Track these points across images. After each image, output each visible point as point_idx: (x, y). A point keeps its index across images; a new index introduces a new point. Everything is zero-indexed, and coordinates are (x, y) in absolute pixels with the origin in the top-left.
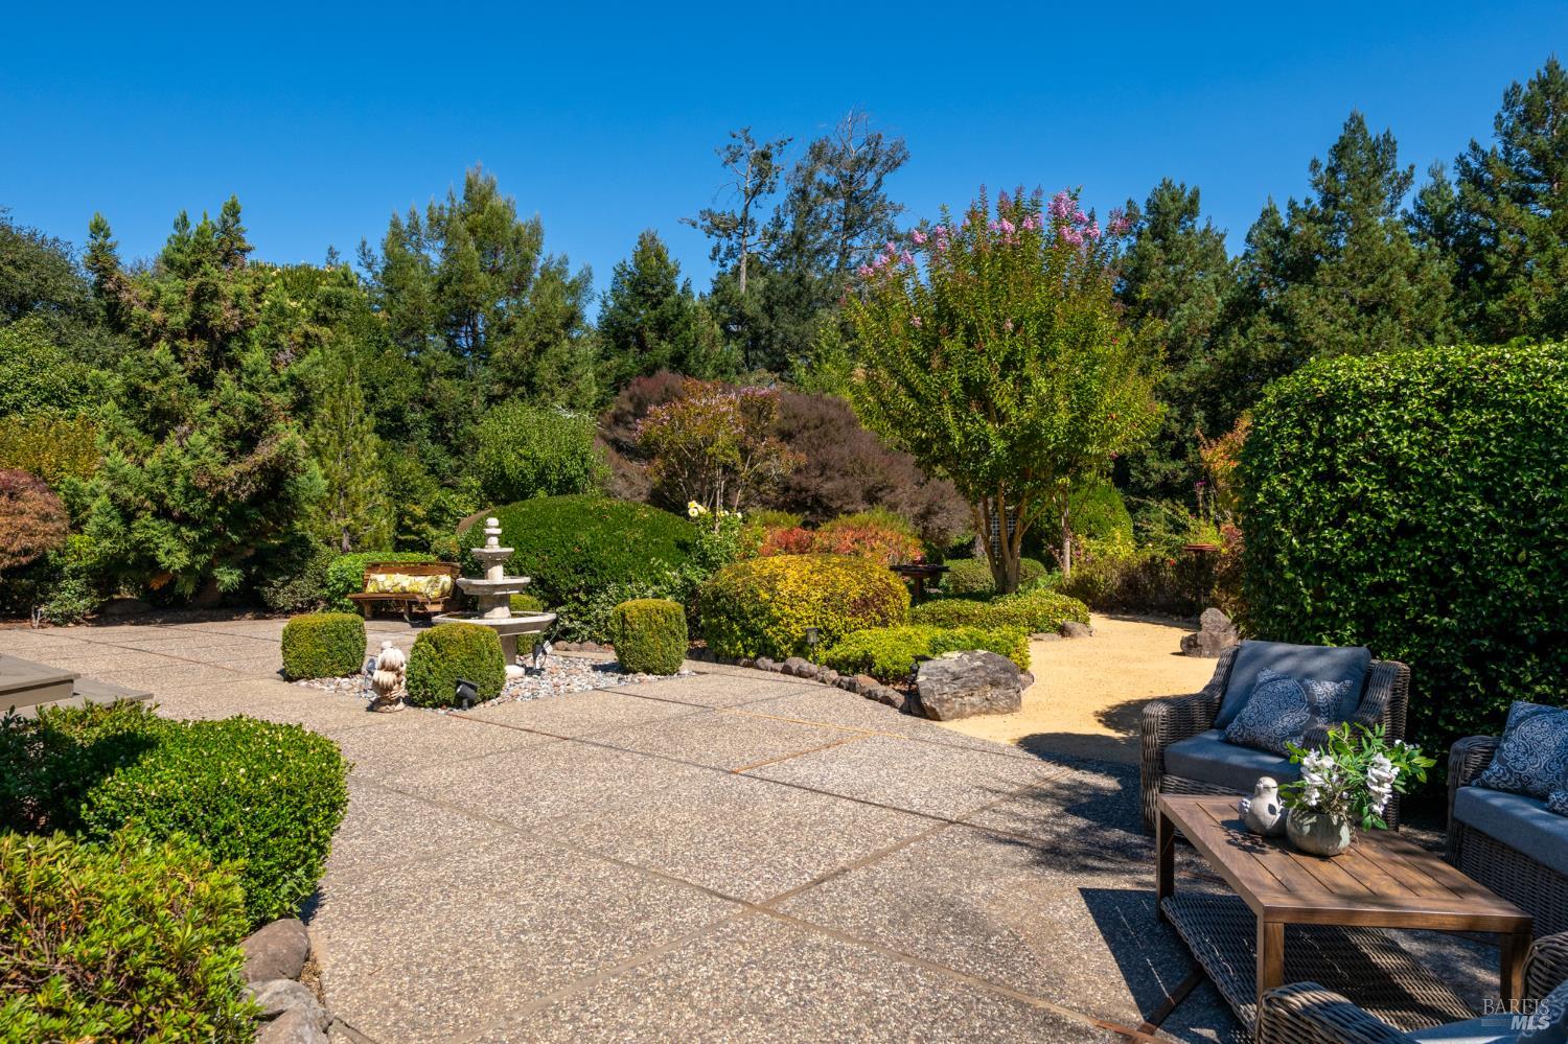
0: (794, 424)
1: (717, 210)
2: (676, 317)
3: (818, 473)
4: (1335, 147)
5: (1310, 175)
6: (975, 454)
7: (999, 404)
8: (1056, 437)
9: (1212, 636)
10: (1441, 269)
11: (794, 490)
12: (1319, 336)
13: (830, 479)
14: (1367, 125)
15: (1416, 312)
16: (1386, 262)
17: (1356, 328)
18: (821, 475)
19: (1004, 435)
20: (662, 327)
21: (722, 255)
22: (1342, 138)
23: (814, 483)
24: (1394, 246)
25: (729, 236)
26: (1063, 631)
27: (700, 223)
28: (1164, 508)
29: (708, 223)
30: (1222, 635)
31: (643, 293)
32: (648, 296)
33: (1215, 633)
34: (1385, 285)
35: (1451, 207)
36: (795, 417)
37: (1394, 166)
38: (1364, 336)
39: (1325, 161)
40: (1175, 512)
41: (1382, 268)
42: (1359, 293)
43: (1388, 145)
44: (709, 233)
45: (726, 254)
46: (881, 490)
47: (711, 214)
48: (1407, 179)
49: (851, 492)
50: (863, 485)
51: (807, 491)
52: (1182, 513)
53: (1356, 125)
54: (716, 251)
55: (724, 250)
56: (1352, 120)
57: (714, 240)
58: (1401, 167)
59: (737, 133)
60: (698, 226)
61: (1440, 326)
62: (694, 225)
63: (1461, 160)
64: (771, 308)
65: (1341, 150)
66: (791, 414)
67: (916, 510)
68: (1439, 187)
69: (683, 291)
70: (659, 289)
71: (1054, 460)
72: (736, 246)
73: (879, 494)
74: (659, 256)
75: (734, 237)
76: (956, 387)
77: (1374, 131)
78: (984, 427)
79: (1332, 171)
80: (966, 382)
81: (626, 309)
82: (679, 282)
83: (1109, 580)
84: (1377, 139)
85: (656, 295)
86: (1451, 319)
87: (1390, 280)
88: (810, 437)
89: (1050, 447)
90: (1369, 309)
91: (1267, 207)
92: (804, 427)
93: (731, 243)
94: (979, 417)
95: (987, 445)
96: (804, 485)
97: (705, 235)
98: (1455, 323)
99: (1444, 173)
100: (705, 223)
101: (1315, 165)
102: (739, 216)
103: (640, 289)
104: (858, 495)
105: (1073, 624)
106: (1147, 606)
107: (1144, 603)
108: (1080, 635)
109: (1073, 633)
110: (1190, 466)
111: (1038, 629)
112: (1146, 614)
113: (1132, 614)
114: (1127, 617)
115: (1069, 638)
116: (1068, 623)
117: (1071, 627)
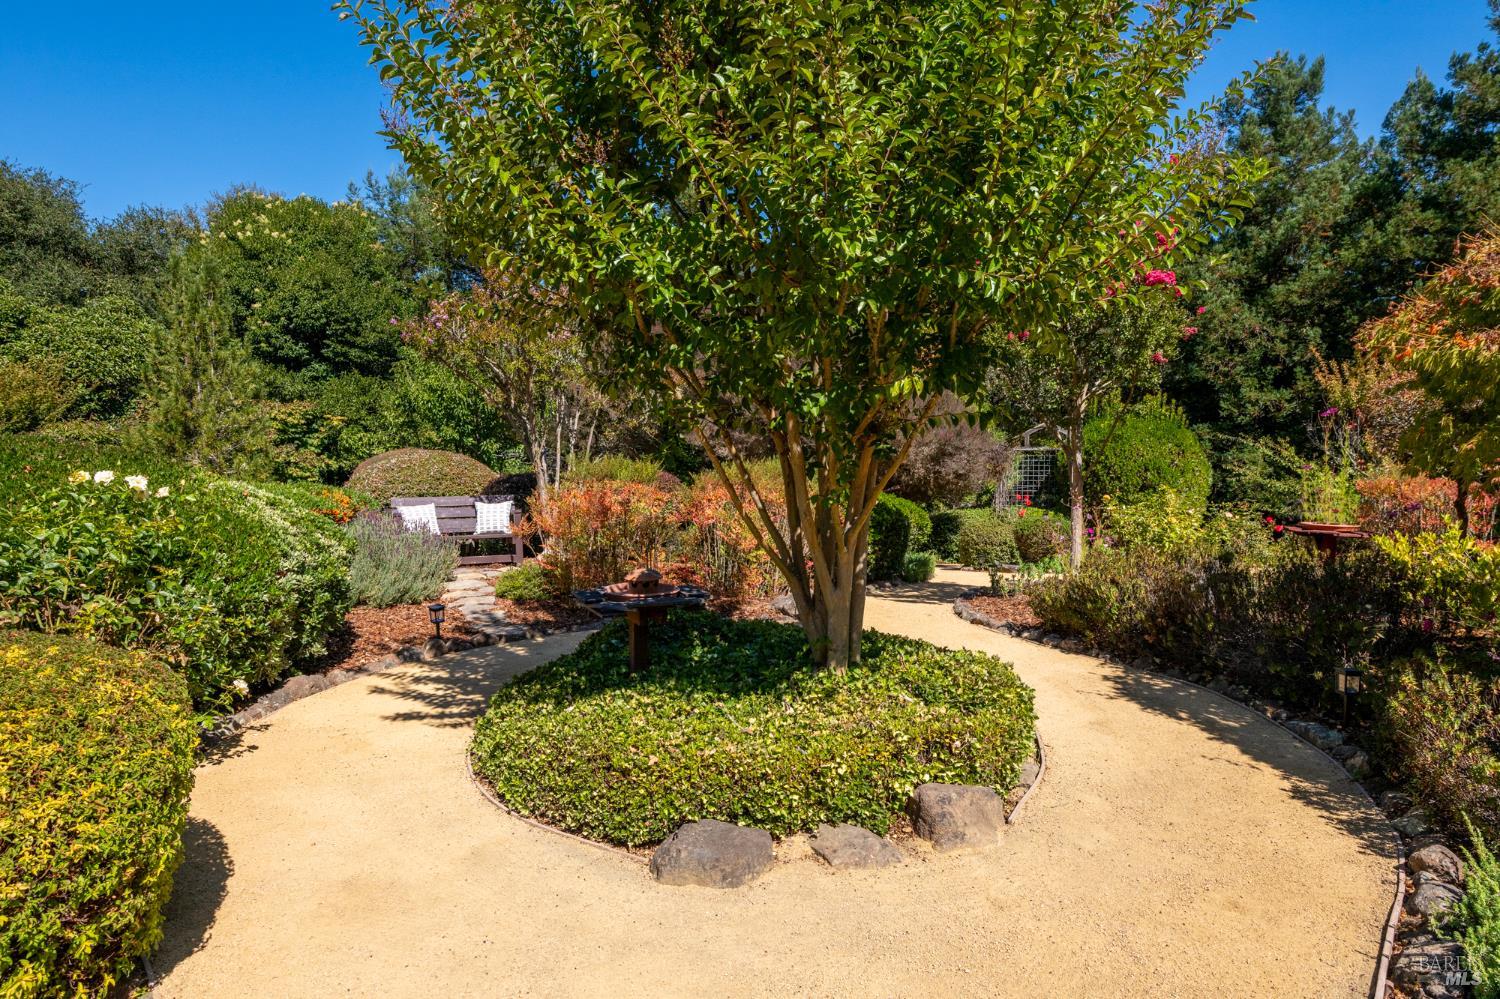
26: (918, 818)
28: (1262, 447)
91: (1412, 81)
105: (945, 800)
106: (1204, 667)
107: (1199, 657)
108: (959, 837)
109: (939, 829)
110: (1299, 396)
111: (837, 816)
112: (1200, 681)
113: (1172, 676)
114: (1161, 684)
115: (923, 845)
116: (931, 794)
117: (936, 810)
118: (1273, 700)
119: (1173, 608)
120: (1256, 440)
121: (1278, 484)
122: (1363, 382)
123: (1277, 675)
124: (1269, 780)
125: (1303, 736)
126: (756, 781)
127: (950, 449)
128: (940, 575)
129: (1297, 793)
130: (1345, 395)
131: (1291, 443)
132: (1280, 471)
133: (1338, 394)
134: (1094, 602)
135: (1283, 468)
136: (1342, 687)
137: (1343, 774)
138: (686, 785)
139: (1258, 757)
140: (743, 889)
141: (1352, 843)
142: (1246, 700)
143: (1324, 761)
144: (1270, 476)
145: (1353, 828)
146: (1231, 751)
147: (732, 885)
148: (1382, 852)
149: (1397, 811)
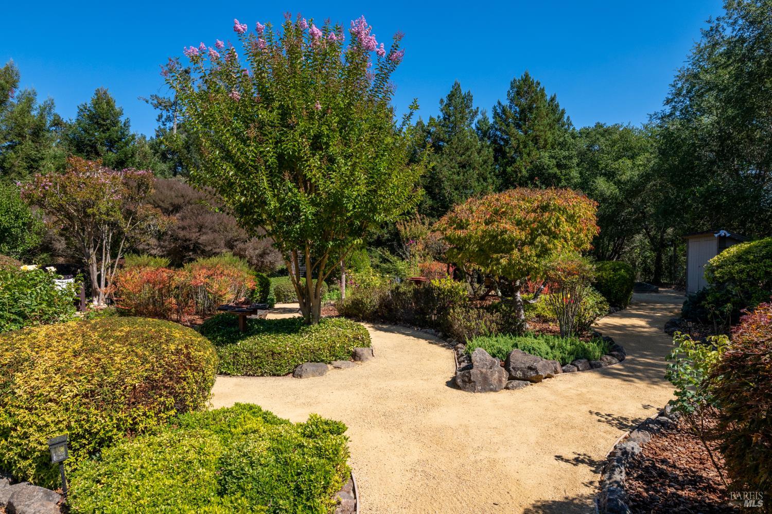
0: (181, 200)
1: (161, 96)
2: (120, 139)
3: (197, 230)
4: (449, 95)
5: (440, 105)
6: (287, 218)
7: (309, 175)
8: (354, 207)
9: (481, 373)
10: (489, 153)
11: (182, 240)
12: (444, 176)
13: (204, 233)
14: (461, 87)
15: (480, 169)
16: (469, 147)
17: (458, 174)
18: (199, 231)
19: (313, 203)
20: (111, 144)
21: (163, 119)
22: (452, 92)
23: (194, 236)
24: (472, 140)
25: (168, 110)
26: (355, 356)
27: (150, 101)
28: (379, 251)
29: (155, 102)
30: (489, 371)
31: (97, 123)
32: (101, 126)
33: (484, 370)
34: (469, 156)
35: (489, 128)
36: (183, 196)
37: (471, 106)
38: (462, 177)
39: (446, 101)
40: (384, 253)
41: (467, 149)
42: (459, 159)
43: (468, 98)
44: (156, 107)
45: (166, 120)
46: (236, 241)
47: (157, 97)
48: (476, 113)
49: (218, 241)
50: (226, 238)
51: (190, 241)
52: (386, 254)
53: (457, 87)
54: (160, 117)
55: (164, 117)
56: (455, 84)
57: (158, 112)
58: (474, 108)
59: (172, 59)
60: (149, 102)
61: (489, 176)
62: (147, 102)
63: (495, 108)
64: (189, 147)
65: (451, 97)
66: (180, 195)
67: (257, 252)
68: (485, 119)
69: (125, 124)
70: (108, 121)
71: (351, 224)
72: (171, 116)
73: (235, 243)
74: (108, 103)
75: (171, 111)
76: (272, 160)
77: (464, 91)
78: (295, 195)
79: (449, 105)
80: (280, 157)
81: (85, 130)
82: (122, 119)
83: (372, 300)
84: (465, 94)
85: (106, 125)
86: (493, 173)
87: (471, 154)
88: (192, 209)
89: (349, 214)
90: (463, 166)
91: (419, 120)
92: (189, 202)
93: (168, 114)
94: (290, 185)
95: (298, 210)
96: (188, 237)
97: (153, 108)
98: (494, 175)
99: (486, 114)
100: (153, 102)
101: (442, 101)
102: (172, 100)
103: (95, 121)
104: (222, 243)
105: (362, 350)
106: (397, 320)
107: (395, 317)
108: (367, 358)
109: (362, 358)
110: (389, 232)
111: (337, 358)
112: (396, 324)
113: (387, 324)
114: (385, 327)
115: (359, 362)
116: (359, 349)
117: (361, 353)
118: (416, 325)
119: (385, 304)
120: (377, 248)
121: (384, 265)
122: (411, 229)
123: (417, 318)
124: (423, 342)
125: (426, 332)
126: (317, 351)
127: (268, 252)
128: (277, 306)
129: (430, 343)
130: (406, 233)
131: (389, 250)
132: (385, 260)
133: (403, 232)
134: (362, 304)
135: (385, 259)
136: (433, 319)
137: (437, 338)
138: (298, 355)
139: (418, 338)
140: (324, 376)
141: (444, 349)
142: (409, 327)
143: (433, 336)
144: (381, 262)
145: (443, 346)
146: (412, 337)
147: (322, 375)
148: (449, 349)
149: (450, 342)
